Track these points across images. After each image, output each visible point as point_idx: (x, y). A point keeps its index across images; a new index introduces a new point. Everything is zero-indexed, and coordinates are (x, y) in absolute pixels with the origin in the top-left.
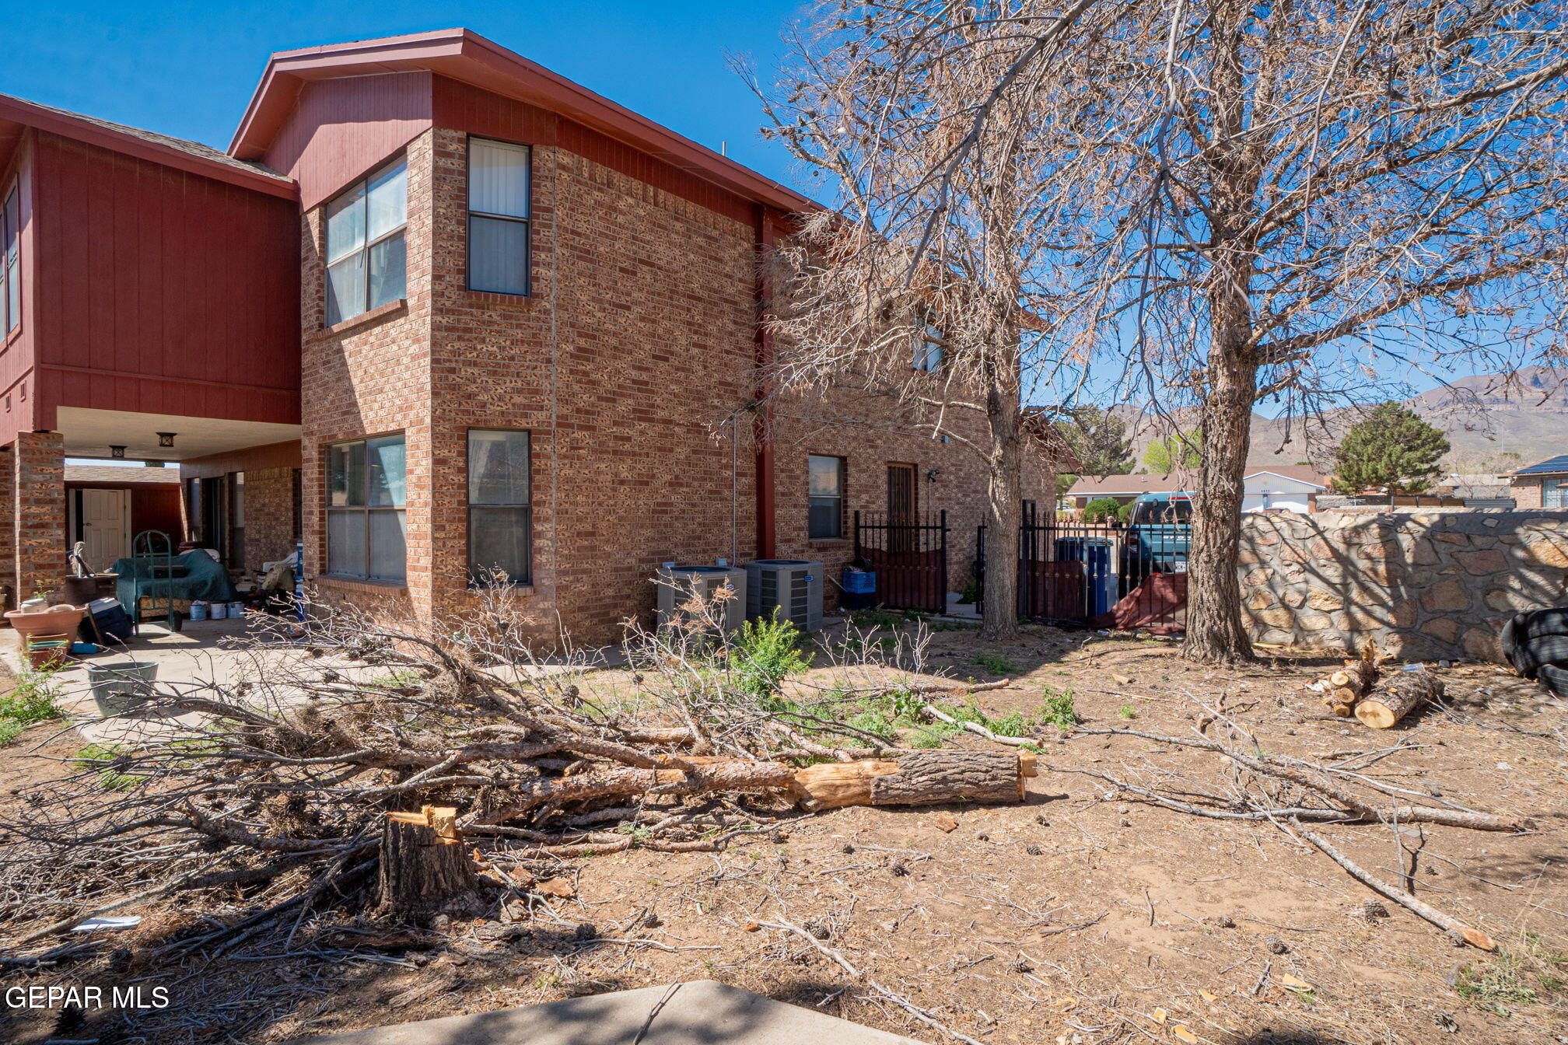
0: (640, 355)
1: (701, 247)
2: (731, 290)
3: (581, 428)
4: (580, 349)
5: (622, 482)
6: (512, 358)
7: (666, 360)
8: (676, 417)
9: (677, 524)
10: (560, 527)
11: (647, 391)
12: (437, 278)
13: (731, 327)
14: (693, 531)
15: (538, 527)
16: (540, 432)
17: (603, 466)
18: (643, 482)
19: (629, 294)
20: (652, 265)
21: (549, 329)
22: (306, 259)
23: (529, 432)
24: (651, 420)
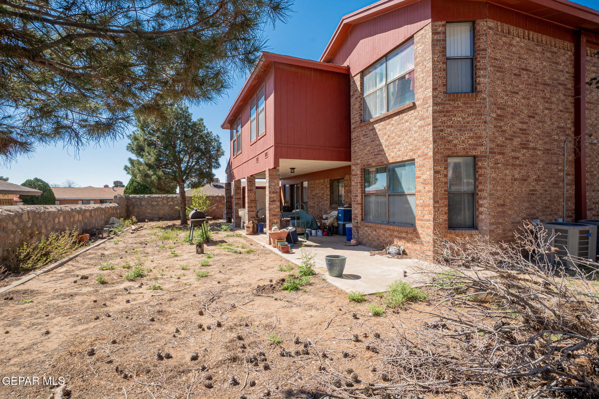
0: (523, 116)
1: (549, 58)
2: (563, 78)
3: (499, 154)
4: (498, 115)
5: (516, 180)
6: (468, 123)
7: (534, 117)
8: (538, 146)
9: (539, 201)
10: (491, 202)
11: (525, 134)
12: (434, 89)
13: (563, 97)
14: (546, 204)
15: (481, 202)
16: (481, 157)
17: (508, 172)
18: (524, 180)
19: (517, 86)
20: (527, 70)
21: (485, 107)
22: (354, 95)
23: (475, 157)
24: (527, 148)
